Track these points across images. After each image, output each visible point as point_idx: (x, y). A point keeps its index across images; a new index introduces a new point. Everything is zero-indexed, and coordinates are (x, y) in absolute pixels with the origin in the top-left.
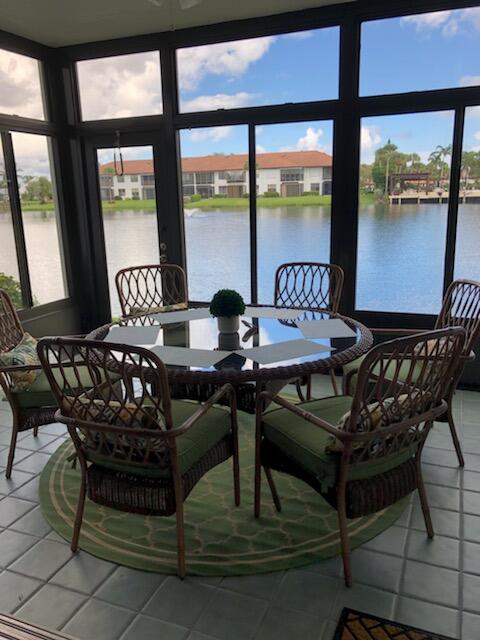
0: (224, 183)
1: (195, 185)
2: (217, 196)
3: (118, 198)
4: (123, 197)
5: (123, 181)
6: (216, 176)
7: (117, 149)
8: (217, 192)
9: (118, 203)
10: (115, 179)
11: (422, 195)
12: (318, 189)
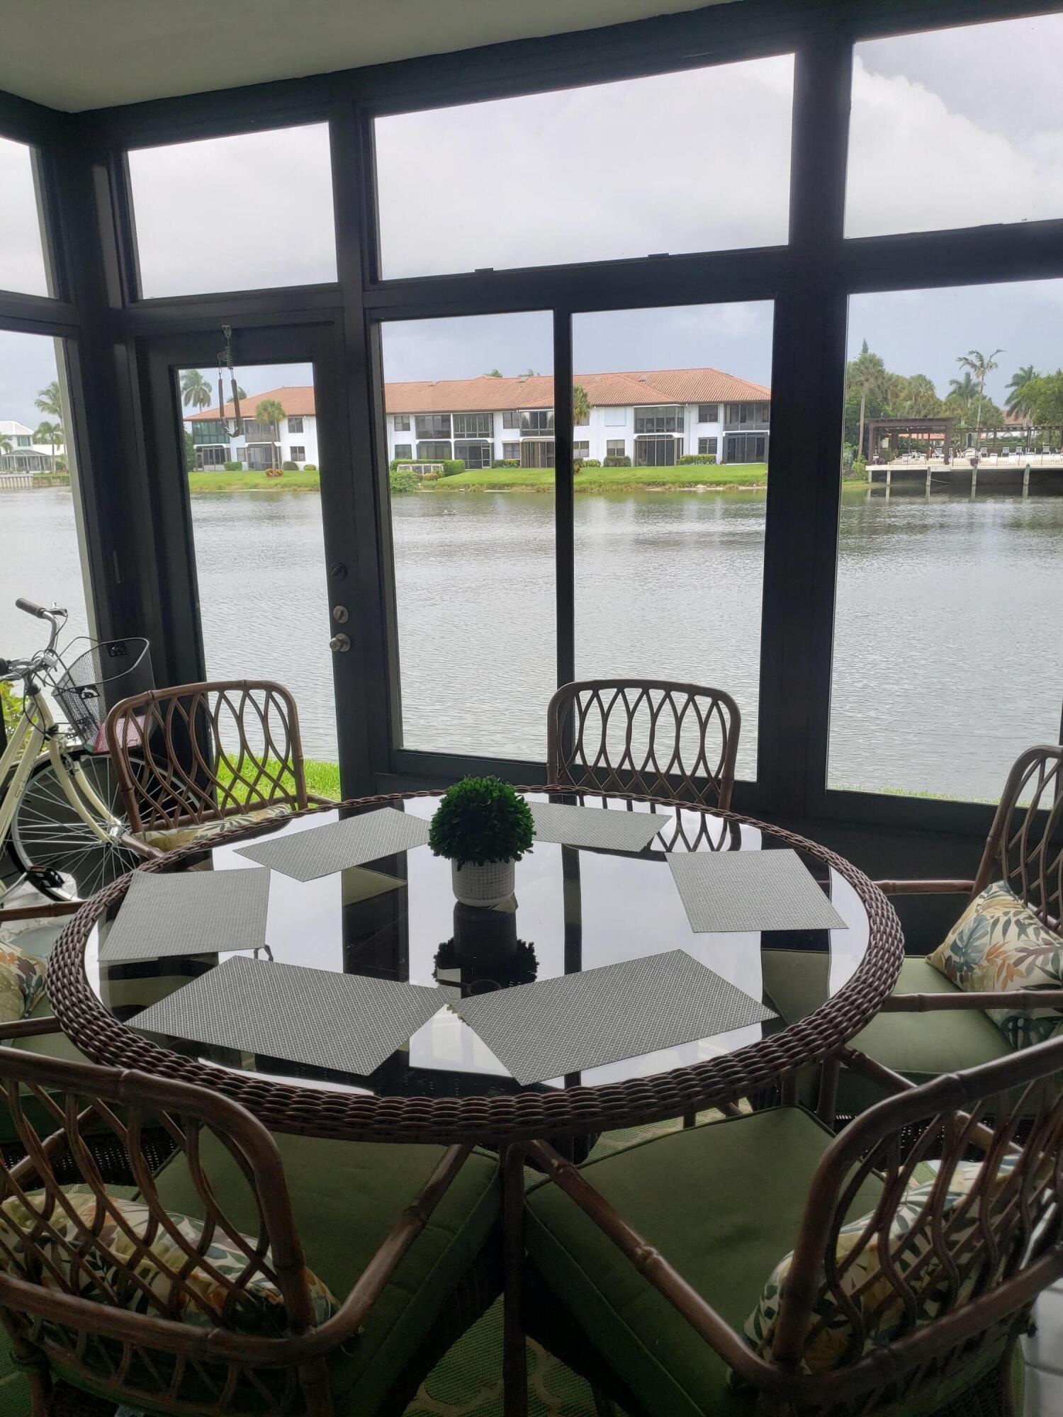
0: (514, 436)
1: (452, 440)
2: (501, 464)
3: (292, 467)
4: (301, 464)
5: (300, 430)
6: (499, 421)
7: (225, 370)
8: (499, 455)
9: (290, 477)
10: (284, 426)
11: (936, 464)
12: (713, 450)
